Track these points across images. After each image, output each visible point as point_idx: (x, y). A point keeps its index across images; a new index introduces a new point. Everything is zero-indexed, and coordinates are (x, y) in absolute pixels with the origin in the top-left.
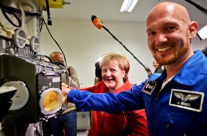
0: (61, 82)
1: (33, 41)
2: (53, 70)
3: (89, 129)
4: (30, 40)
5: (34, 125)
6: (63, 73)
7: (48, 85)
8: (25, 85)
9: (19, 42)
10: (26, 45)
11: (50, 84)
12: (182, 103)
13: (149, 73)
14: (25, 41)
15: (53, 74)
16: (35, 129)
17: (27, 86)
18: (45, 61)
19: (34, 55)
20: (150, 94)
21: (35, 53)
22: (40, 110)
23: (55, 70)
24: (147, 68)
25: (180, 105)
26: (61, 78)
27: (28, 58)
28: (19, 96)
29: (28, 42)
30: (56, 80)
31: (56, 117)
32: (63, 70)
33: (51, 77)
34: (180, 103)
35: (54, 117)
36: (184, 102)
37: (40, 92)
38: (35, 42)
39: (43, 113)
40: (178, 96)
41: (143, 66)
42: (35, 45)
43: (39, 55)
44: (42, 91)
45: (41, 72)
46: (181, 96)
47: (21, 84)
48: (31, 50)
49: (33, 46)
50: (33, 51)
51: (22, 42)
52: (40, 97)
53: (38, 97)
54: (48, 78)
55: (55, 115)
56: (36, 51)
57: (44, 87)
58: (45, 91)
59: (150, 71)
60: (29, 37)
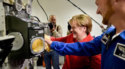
0: (44, 34)
1: (27, 7)
2: (39, 25)
3: (64, 63)
4: (25, 6)
5: (29, 60)
6: (45, 28)
7: (36, 35)
8: (21, 35)
9: (18, 7)
10: (23, 9)
11: (37, 35)
12: (123, 55)
13: (103, 29)
14: (22, 7)
15: (39, 28)
16: (29, 62)
17: (22, 35)
18: (35, 20)
19: (28, 16)
20: (105, 43)
21: (29, 15)
22: (31, 51)
23: (40, 25)
24: (101, 25)
25: (121, 56)
26: (44, 31)
27: (24, 18)
28: (18, 42)
29: (24, 8)
30: (41, 32)
31: (41, 56)
32: (45, 26)
33: (37, 30)
34: (121, 54)
35: (40, 55)
36: (124, 54)
37: (31, 39)
38: (29, 8)
39: (32, 53)
40: (121, 49)
41: (98, 24)
42: (28, 10)
43: (31, 16)
44: (32, 39)
45: (31, 27)
46: (123, 49)
47: (19, 34)
48: (26, 12)
49: (27, 10)
50: (27, 14)
51: (20, 7)
52: (30, 43)
53: (29, 43)
54: (36, 30)
55: (40, 54)
56: (29, 13)
57: (33, 37)
58: (34, 39)
59: (103, 28)
60: (25, 5)
